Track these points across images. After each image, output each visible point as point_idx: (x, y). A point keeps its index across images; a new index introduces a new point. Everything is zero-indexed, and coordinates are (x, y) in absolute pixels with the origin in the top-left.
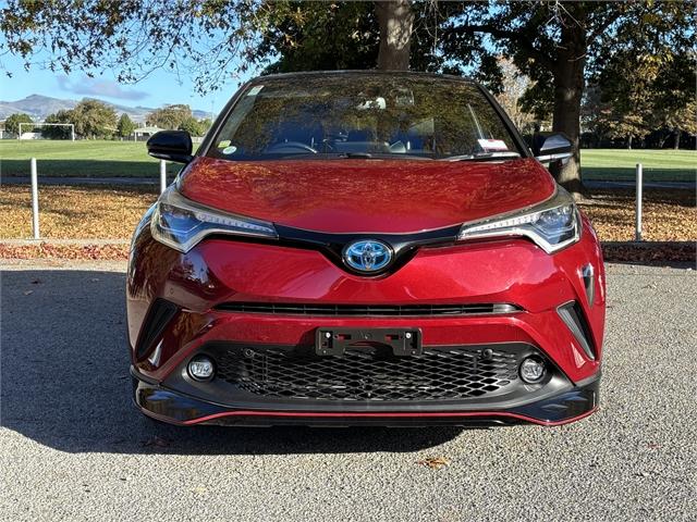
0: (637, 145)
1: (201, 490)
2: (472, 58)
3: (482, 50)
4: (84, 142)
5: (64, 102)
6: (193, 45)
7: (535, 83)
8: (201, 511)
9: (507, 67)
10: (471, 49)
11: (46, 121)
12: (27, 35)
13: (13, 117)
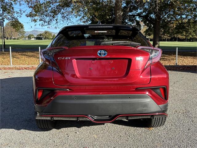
0: (168, 40)
1: (95, 136)
2: (134, 22)
3: (136, 20)
4: (45, 40)
5: (41, 31)
6: (71, 20)
7: (148, 27)
8: (97, 143)
9: (142, 24)
10: (134, 20)
11: (37, 36)
12: (36, 18)
13: (30, 35)
